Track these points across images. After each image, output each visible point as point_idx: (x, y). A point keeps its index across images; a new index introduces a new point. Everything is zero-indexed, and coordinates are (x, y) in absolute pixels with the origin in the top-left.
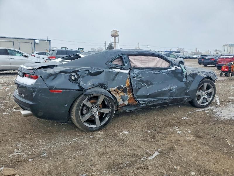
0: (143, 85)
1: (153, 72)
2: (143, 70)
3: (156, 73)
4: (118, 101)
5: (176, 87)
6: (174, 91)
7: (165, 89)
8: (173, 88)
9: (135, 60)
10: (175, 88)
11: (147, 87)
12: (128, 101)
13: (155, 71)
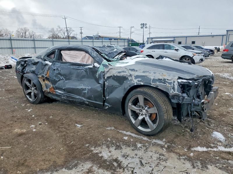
0: (61, 78)
1: (72, 67)
2: (64, 64)
3: (75, 69)
4: (42, 87)
5: (90, 88)
6: (86, 92)
7: (78, 87)
8: (85, 89)
9: (66, 55)
10: (88, 89)
11: (64, 81)
12: (50, 89)
13: (74, 66)
